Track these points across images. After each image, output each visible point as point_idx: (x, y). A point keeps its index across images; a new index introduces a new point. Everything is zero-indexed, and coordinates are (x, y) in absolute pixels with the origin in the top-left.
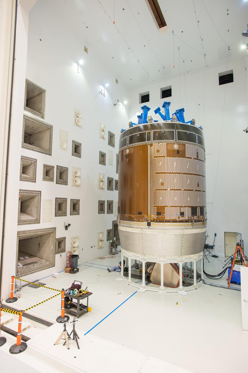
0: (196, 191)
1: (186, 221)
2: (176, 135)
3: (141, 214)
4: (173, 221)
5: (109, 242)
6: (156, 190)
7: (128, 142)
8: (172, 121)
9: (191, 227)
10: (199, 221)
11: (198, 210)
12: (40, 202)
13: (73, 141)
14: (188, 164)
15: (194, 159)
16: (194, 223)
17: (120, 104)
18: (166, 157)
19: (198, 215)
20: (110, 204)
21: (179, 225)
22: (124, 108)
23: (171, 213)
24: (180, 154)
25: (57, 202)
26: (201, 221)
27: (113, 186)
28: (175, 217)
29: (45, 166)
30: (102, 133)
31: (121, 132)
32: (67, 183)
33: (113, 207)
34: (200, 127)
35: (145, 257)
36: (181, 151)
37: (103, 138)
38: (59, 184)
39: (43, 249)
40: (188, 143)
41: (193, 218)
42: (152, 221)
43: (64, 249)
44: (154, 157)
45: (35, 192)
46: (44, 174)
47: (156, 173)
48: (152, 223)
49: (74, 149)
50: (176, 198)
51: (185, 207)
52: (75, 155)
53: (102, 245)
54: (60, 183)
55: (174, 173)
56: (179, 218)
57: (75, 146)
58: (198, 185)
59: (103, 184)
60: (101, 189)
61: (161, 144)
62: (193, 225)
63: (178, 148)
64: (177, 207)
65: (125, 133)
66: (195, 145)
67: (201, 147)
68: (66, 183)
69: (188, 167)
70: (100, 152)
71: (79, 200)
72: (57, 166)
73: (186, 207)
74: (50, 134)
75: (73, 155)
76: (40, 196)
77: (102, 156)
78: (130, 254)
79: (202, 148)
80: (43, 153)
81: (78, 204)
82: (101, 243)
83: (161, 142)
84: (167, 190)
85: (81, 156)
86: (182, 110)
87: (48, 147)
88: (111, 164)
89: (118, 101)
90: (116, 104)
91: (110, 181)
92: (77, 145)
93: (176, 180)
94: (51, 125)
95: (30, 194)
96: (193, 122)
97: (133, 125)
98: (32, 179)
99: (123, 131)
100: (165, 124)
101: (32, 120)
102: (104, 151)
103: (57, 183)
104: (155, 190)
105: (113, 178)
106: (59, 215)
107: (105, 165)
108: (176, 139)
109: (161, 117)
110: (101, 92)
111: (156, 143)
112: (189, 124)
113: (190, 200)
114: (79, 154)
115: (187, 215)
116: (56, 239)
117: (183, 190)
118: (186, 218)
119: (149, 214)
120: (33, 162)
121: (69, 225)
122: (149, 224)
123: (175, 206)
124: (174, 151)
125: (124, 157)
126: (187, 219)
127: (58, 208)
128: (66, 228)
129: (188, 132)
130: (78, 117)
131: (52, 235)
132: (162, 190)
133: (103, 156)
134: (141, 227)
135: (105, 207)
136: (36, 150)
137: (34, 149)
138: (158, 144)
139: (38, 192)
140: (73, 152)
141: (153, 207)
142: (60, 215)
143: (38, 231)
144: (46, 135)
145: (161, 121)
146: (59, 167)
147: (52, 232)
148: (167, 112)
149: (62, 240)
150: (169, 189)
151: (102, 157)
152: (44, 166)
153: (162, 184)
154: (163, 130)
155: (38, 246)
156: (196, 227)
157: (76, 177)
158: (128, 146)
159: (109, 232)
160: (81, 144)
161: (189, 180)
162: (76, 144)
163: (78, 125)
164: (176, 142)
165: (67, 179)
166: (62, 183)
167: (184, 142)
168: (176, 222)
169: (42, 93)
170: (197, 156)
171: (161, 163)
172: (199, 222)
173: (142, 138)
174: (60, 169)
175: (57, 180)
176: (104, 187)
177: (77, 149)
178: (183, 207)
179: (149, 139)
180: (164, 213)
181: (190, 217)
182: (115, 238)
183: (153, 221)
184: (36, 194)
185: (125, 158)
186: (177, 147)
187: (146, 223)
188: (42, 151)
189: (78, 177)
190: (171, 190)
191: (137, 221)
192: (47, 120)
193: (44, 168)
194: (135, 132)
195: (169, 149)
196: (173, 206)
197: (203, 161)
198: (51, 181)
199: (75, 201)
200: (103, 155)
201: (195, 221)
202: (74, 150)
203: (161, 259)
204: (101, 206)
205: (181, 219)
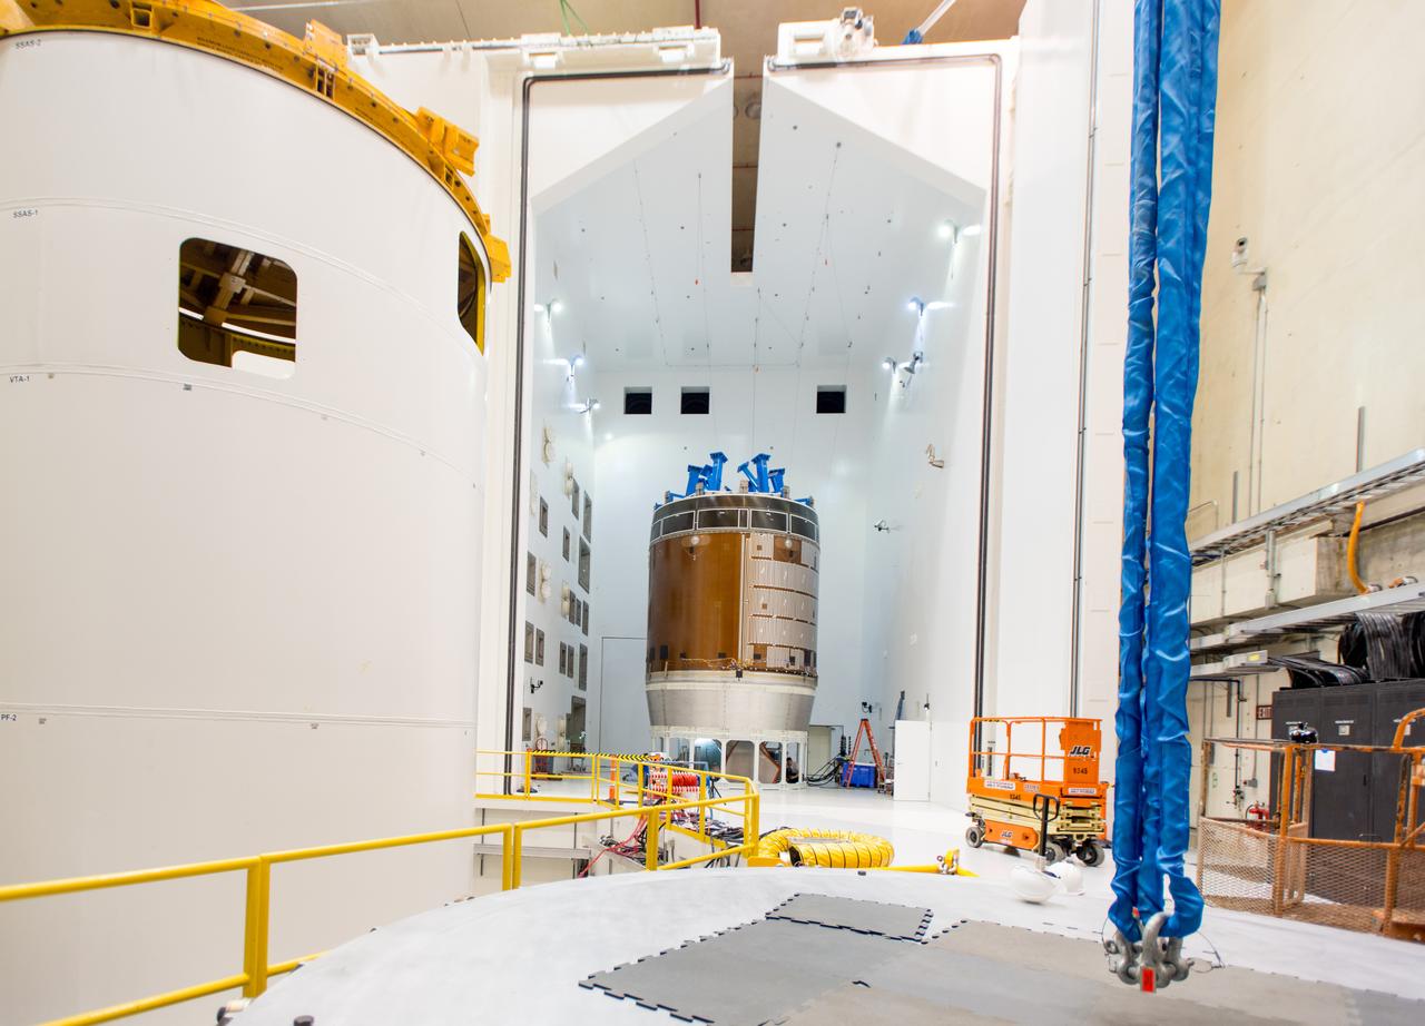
1: (798, 673)
2: (790, 523)
3: (724, 658)
4: (778, 670)
5: (569, 743)
6: (754, 616)
7: (697, 522)
8: (781, 496)
9: (799, 683)
11: (811, 659)
13: (541, 499)
16: (805, 679)
18: (772, 559)
19: (811, 665)
21: (787, 678)
23: (775, 658)
24: (794, 557)
27: (575, 614)
28: (782, 664)
30: (568, 483)
35: (728, 734)
36: (794, 552)
37: (568, 494)
40: (804, 540)
41: (805, 668)
42: (744, 669)
44: (751, 558)
47: (754, 587)
48: (744, 672)
49: (542, 515)
50: (784, 633)
51: (796, 648)
52: (543, 531)
55: (783, 590)
56: (788, 666)
57: (543, 510)
58: (809, 614)
59: (566, 606)
60: (563, 616)
61: (764, 535)
62: (801, 679)
63: (791, 546)
64: (785, 647)
67: (813, 543)
68: (534, 591)
69: (802, 582)
71: (543, 635)
73: (798, 649)
75: (540, 530)
77: (566, 539)
79: (817, 548)
81: (542, 642)
82: (561, 740)
83: (768, 533)
84: (771, 616)
85: (547, 533)
91: (572, 600)
92: (544, 506)
93: (785, 601)
99: (671, 495)
104: (751, 617)
106: (527, 659)
107: (569, 561)
108: (790, 531)
111: (756, 532)
112: (803, 504)
113: (799, 639)
114: (545, 528)
115: (798, 662)
118: (797, 667)
119: (740, 657)
121: (541, 683)
122: (739, 675)
124: (785, 550)
125: (684, 549)
126: (798, 670)
128: (533, 688)
129: (806, 519)
130: (548, 441)
132: (763, 616)
134: (723, 680)
135: (566, 660)
138: (758, 534)
140: (541, 524)
141: (748, 645)
146: (528, 555)
150: (775, 616)
151: (566, 541)
153: (765, 606)
154: (767, 511)
156: (808, 684)
157: (544, 580)
158: (696, 529)
159: (568, 720)
160: (549, 508)
163: (547, 461)
164: (789, 536)
167: (800, 537)
168: (784, 672)
171: (763, 569)
173: (730, 520)
177: (544, 518)
180: (765, 656)
181: (802, 668)
183: (748, 669)
185: (687, 552)
187: (735, 672)
189: (546, 580)
190: (777, 617)
191: (716, 670)
194: (713, 505)
195: (778, 545)
199: (539, 633)
200: (567, 535)
201: (807, 676)
203: (756, 736)
204: (562, 656)
205: (791, 668)
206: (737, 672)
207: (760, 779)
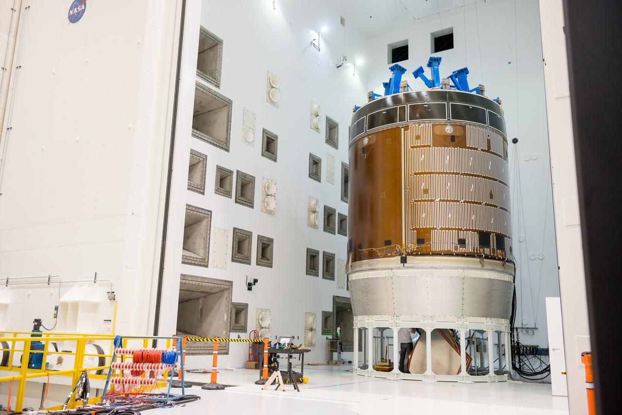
0: (486, 204)
1: (470, 255)
2: (448, 111)
3: (390, 244)
4: (446, 253)
5: (327, 338)
6: (416, 201)
7: (366, 126)
8: (442, 88)
9: (480, 266)
10: (493, 258)
11: (493, 240)
12: (210, 230)
13: (264, 131)
14: (472, 158)
15: (482, 150)
16: (485, 260)
17: (348, 64)
18: (432, 146)
19: (492, 247)
20: (329, 260)
21: (457, 261)
22: (356, 73)
23: (441, 240)
24: (457, 140)
25: (235, 235)
26: (499, 259)
27: (335, 225)
28: (450, 244)
29: (219, 169)
30: (315, 120)
31: (354, 111)
32: (253, 204)
33: (334, 268)
34: (497, 100)
35: (397, 321)
36: (458, 137)
37: (317, 129)
38: (239, 203)
39: (209, 319)
40: (469, 124)
41: (481, 250)
42: (409, 254)
43: (244, 325)
44: (412, 147)
45: (203, 212)
46: (216, 183)
47: (415, 174)
48: (408, 257)
49: (265, 144)
50: (450, 215)
51: (466, 230)
52: (267, 155)
53: (312, 337)
54: (241, 202)
55: (446, 173)
56: (456, 248)
57: (267, 140)
58: (491, 196)
59: (316, 218)
60: (311, 227)
61: (422, 125)
62: (482, 262)
63: (452, 131)
64: (452, 229)
65: (359, 112)
66: (483, 128)
67: (496, 132)
68: (250, 204)
69: (470, 164)
70: (311, 155)
71: (271, 240)
72: (238, 172)
73: (469, 230)
74: (228, 115)
75: (263, 155)
76: (210, 219)
77: (313, 164)
78: (370, 321)
79: (498, 134)
80: (216, 146)
81: (270, 247)
82: (310, 334)
83: (424, 123)
84: (433, 201)
85: (276, 158)
86: (464, 71)
87: (225, 136)
88: (331, 181)
89: (345, 59)
90: (340, 66)
91: (329, 214)
92: (271, 137)
93: (449, 184)
94: (230, 100)
95: (195, 213)
96: (480, 90)
97: (376, 97)
98: (199, 187)
99: (357, 108)
100: (430, 93)
101: (202, 90)
102: (318, 154)
103: (236, 202)
104: (413, 202)
105: (335, 209)
106: (238, 260)
107: (320, 181)
108: (450, 117)
109: (426, 84)
110: (314, 42)
111: (414, 124)
112: (474, 93)
113: (477, 220)
114: (273, 154)
115: (470, 244)
116: (232, 304)
117: (463, 201)
118: (469, 249)
119: (404, 242)
120: (201, 159)
121: (256, 281)
122: (404, 261)
123: (449, 229)
124: (446, 136)
125: (360, 152)
126: (470, 251)
127: (237, 246)
128: (250, 286)
129: (471, 106)
130: (273, 87)
131: (226, 294)
132: (425, 201)
133: (315, 163)
134: (390, 266)
135: (318, 264)
136: (206, 139)
137: (203, 138)
138: (418, 125)
139: (207, 212)
140: (264, 150)
141: (411, 230)
142: (241, 260)
143: (206, 281)
144: (222, 116)
145: (424, 90)
146: (240, 174)
147: (227, 289)
148: (436, 73)
149: (242, 307)
150: (439, 199)
151: (315, 165)
152: (217, 169)
154: (426, 103)
155: (200, 315)
156: (489, 267)
157: (269, 195)
158: (366, 132)
159: (326, 316)
160: (276, 137)
161: (473, 185)
162: (269, 136)
163: (272, 102)
164: (449, 122)
165: (253, 197)
166: (244, 203)
167: (463, 122)
168: (451, 255)
169: (217, 44)
170: (489, 147)
171: (423, 156)
172: (495, 259)
173: (390, 117)
174: (242, 177)
175: (237, 197)
176: (317, 224)
177: (270, 145)
178: (463, 231)
179: (402, 119)
180: (429, 240)
181: (477, 249)
182: (339, 329)
183: (411, 254)
184: (204, 215)
185: (362, 153)
186: (450, 131)
187: (399, 258)
188: (215, 143)
189: (271, 196)
190: (441, 200)
191: (383, 257)
192: (224, 91)
193: (217, 172)
194: (379, 108)
195: (437, 132)
196: (446, 229)
197: (501, 157)
198: (228, 196)
199: (265, 239)
200: (316, 160)
201: (487, 257)
202: (266, 146)
203: (426, 322)
204: (310, 260)
205: (461, 250)
206: (402, 258)
207: (433, 370)
